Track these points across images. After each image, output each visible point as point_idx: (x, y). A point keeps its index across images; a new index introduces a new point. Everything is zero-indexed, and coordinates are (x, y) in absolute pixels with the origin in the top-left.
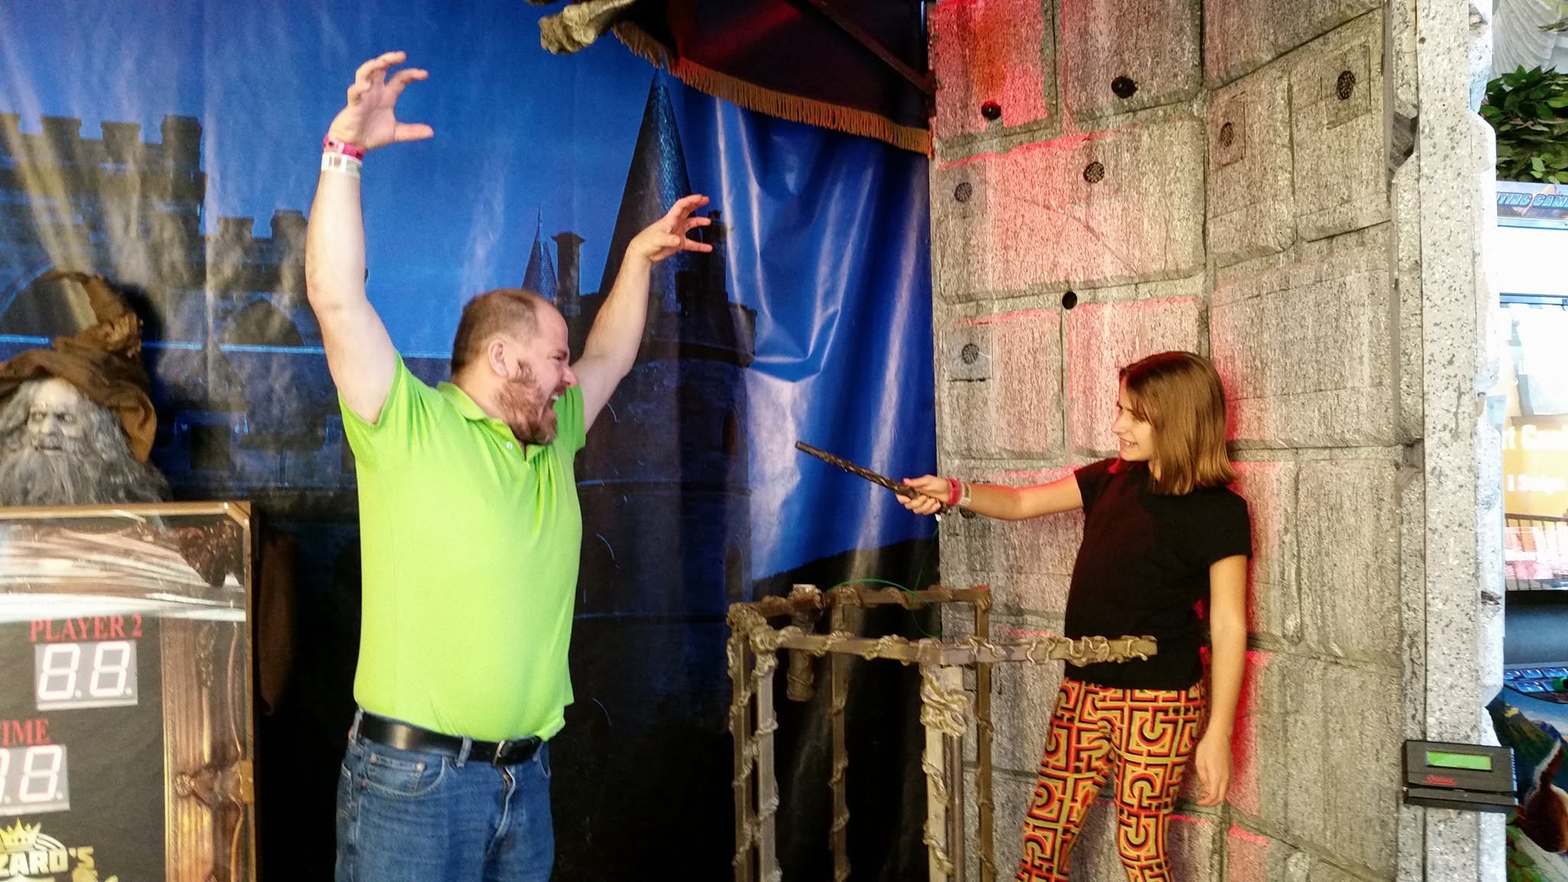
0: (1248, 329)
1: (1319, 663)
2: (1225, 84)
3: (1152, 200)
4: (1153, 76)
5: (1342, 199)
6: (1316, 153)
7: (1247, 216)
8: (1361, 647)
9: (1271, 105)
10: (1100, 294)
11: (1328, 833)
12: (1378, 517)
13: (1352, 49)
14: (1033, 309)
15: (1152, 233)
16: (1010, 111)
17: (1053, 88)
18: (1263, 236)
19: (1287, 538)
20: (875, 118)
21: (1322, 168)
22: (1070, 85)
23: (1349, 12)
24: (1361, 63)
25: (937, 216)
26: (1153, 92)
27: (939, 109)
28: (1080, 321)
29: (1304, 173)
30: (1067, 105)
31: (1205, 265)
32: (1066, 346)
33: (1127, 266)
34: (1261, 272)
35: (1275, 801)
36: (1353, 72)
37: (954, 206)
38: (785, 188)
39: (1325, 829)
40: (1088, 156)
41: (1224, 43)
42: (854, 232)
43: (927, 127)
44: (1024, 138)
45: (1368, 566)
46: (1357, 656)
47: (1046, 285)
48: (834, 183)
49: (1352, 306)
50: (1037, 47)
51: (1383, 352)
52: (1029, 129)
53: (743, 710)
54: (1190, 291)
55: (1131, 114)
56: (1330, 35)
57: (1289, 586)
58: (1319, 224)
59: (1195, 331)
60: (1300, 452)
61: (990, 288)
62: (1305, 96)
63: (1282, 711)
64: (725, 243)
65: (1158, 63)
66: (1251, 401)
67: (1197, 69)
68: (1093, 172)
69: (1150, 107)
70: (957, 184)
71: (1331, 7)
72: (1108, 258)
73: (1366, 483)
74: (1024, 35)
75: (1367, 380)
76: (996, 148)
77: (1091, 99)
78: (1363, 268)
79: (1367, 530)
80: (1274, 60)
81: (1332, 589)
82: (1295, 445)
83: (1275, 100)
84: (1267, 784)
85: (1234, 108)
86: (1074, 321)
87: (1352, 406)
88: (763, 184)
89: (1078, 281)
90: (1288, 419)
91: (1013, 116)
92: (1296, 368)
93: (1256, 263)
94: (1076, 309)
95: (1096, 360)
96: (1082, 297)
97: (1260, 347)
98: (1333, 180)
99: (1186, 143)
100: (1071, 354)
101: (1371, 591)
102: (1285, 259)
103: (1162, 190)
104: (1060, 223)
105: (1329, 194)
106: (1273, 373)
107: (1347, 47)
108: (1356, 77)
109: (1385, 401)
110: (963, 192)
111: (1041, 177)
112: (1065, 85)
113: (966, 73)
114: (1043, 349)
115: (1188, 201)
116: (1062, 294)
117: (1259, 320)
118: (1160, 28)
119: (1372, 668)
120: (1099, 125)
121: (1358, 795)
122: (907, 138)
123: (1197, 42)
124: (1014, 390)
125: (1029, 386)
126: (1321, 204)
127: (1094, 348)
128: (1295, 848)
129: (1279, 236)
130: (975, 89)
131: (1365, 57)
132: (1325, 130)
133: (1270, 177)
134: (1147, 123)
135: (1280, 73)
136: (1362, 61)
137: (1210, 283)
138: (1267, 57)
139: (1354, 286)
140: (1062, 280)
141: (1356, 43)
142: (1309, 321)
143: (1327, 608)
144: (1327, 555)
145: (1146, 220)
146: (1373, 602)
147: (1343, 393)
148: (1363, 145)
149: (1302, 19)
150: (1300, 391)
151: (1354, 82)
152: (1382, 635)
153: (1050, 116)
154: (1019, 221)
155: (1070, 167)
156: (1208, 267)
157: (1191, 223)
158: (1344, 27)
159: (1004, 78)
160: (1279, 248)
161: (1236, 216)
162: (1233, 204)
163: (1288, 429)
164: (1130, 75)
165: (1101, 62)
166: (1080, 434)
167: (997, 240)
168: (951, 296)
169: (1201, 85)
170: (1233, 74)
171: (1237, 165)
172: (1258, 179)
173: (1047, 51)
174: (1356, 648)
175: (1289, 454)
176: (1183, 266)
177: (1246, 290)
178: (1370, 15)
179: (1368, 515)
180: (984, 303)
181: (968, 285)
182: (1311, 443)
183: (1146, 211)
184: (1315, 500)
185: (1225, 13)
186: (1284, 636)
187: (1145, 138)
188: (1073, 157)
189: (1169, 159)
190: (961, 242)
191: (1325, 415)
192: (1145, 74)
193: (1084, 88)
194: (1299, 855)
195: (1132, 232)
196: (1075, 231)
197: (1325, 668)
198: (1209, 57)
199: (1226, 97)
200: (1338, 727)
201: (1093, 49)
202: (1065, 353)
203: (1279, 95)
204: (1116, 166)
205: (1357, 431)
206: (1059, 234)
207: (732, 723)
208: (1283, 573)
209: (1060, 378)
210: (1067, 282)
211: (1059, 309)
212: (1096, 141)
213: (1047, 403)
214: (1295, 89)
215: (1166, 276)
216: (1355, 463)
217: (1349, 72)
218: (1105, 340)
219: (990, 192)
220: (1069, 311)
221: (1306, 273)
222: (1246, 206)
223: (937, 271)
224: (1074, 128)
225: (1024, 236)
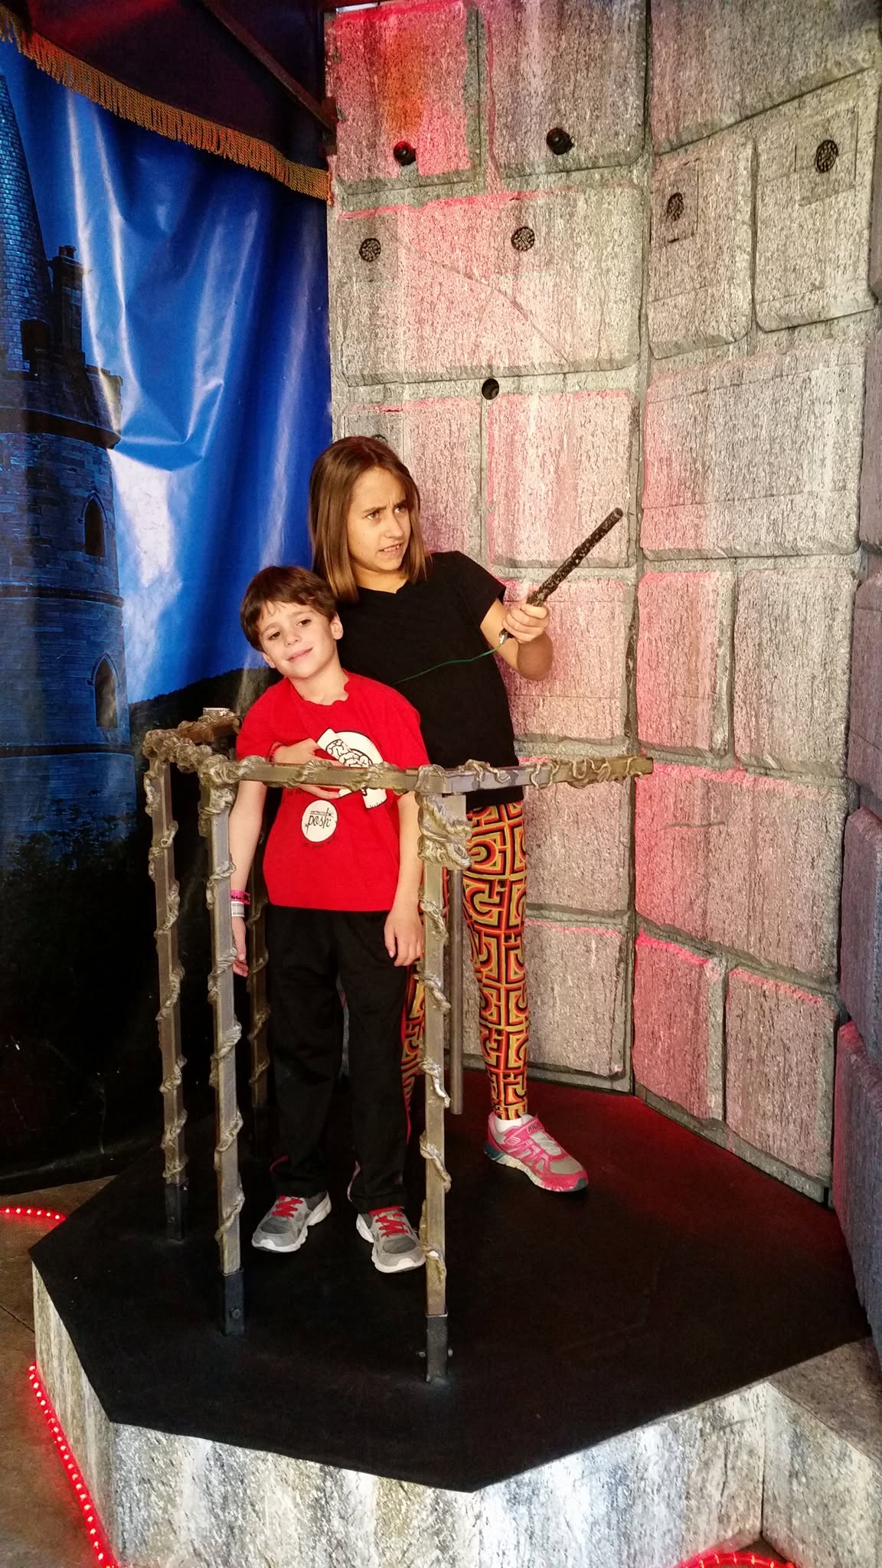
0: (690, 428)
1: (747, 775)
2: (673, 149)
3: (587, 276)
4: (592, 132)
5: (813, 285)
6: (784, 232)
7: (695, 300)
8: (800, 759)
9: (733, 175)
10: (526, 382)
11: (752, 939)
12: (830, 627)
13: (837, 114)
14: (448, 397)
15: (586, 315)
16: (427, 156)
17: (477, 133)
18: (714, 323)
19: (721, 651)
20: (266, 148)
21: (791, 250)
22: (497, 133)
23: (835, 71)
24: (847, 132)
25: (338, 276)
26: (591, 151)
27: (341, 145)
28: (503, 413)
29: (769, 254)
30: (493, 157)
31: (639, 355)
32: (486, 442)
33: (558, 352)
34: (706, 365)
35: (693, 910)
36: (837, 141)
37: (359, 267)
38: (155, 226)
39: (749, 933)
40: (518, 219)
41: (677, 100)
42: (237, 286)
43: (325, 166)
44: (441, 190)
45: (814, 677)
46: (794, 767)
47: (465, 367)
48: (213, 224)
49: (817, 404)
50: (460, 83)
51: (848, 455)
52: (448, 181)
53: (166, 851)
54: (621, 385)
55: (564, 174)
56: (808, 98)
57: (719, 700)
58: (783, 312)
59: (627, 430)
60: (739, 561)
61: (401, 369)
62: (774, 167)
63: (705, 822)
64: (81, 289)
65: (597, 117)
66: (689, 507)
67: (640, 129)
68: (523, 238)
69: (587, 168)
70: (363, 239)
71: (815, 63)
72: (537, 341)
73: (819, 592)
74: (444, 66)
75: (829, 485)
76: (409, 199)
77: (522, 152)
78: (833, 364)
79: (816, 642)
80: (737, 123)
81: (771, 702)
82: (736, 554)
83: (736, 169)
84: (685, 894)
85: (686, 176)
86: (496, 413)
87: (809, 512)
88: (128, 215)
89: (502, 366)
90: (731, 526)
91: (431, 162)
92: (745, 471)
93: (701, 355)
94: (498, 399)
95: (520, 458)
96: (505, 385)
97: (703, 447)
98: (802, 263)
99: (625, 214)
100: (492, 451)
101: (816, 702)
102: (736, 351)
103: (598, 266)
104: (483, 296)
105: (797, 279)
106: (717, 476)
107: (831, 112)
108: (840, 148)
109: (847, 507)
110: (370, 249)
111: (462, 239)
112: (491, 133)
113: (373, 104)
114: (462, 444)
115: (626, 280)
116: (482, 381)
117: (704, 418)
118: (602, 76)
119: (809, 779)
120: (528, 184)
121: (788, 901)
122: (299, 178)
123: (641, 96)
124: (428, 491)
125: (445, 486)
126: (787, 290)
127: (518, 445)
128: (710, 953)
129: (733, 325)
130: (386, 126)
131: (852, 124)
132: (797, 206)
133: (726, 257)
134: (583, 187)
135: (743, 140)
136: (849, 129)
137: (643, 377)
138: (728, 120)
139: (821, 382)
140: (484, 364)
141: (842, 107)
142: (764, 420)
143: (763, 720)
144: (767, 667)
145: (579, 300)
146: (817, 713)
147: (798, 498)
148: (842, 226)
149: (778, 76)
150: (747, 496)
151: (837, 153)
152: (825, 745)
153: (474, 167)
154: (436, 290)
155: (497, 229)
156: (643, 358)
157: (628, 307)
158: (825, 90)
159: (420, 116)
160: (731, 339)
161: (681, 300)
162: (679, 286)
163: (730, 537)
164: (567, 130)
165: (534, 109)
166: (500, 540)
167: (410, 310)
168: (355, 376)
169: (643, 148)
170: (685, 137)
171: (686, 243)
172: (711, 259)
173: (471, 90)
174: (794, 759)
175: (726, 564)
176: (617, 356)
177: (689, 384)
178: (858, 77)
179: (818, 627)
180: (392, 387)
181: (375, 364)
182: (755, 552)
183: (580, 289)
184: (758, 612)
185: (679, 65)
186: (711, 750)
187: (581, 203)
188: (499, 218)
189: (607, 230)
190: (367, 310)
191: (775, 522)
192: (583, 129)
193: (513, 138)
194: (716, 960)
195: (564, 313)
196: (500, 308)
197: (755, 780)
198: (656, 115)
199: (675, 164)
200: (768, 836)
201: (525, 92)
202: (485, 450)
203: (742, 165)
204: (548, 233)
205: (812, 538)
206: (483, 308)
207: (152, 866)
208: (714, 688)
209: (478, 478)
210: (490, 366)
211: (479, 398)
212: (527, 202)
213: (464, 506)
214: (763, 158)
215: (598, 366)
216: (805, 572)
217: (832, 142)
218: (530, 434)
219: (402, 253)
220: (490, 402)
221: (763, 366)
222: (694, 289)
223: (338, 344)
224: (500, 184)
225: (441, 307)
